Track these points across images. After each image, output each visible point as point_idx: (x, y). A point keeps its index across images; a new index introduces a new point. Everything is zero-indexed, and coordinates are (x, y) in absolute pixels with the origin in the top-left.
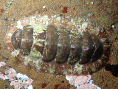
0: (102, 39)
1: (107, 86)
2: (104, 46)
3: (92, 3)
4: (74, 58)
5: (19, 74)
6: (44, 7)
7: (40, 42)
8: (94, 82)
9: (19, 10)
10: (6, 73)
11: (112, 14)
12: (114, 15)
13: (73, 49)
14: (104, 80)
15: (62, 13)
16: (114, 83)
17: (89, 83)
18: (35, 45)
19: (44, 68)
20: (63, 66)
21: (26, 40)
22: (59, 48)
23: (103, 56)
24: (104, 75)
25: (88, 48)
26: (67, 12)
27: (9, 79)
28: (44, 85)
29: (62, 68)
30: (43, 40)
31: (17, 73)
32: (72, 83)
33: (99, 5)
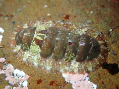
0: (99, 42)
1: (103, 83)
2: (102, 47)
3: (92, 12)
4: (70, 53)
5: (17, 70)
6: (49, 15)
7: (40, 36)
8: (91, 80)
9: (26, 16)
10: (4, 68)
11: (110, 21)
12: (111, 23)
13: (70, 43)
14: (100, 78)
15: (64, 19)
16: (111, 80)
17: (85, 80)
18: (35, 39)
19: (42, 64)
20: (60, 63)
21: (28, 35)
22: (57, 41)
23: (100, 55)
24: (100, 72)
25: (84, 44)
26: (68, 19)
27: (5, 74)
28: (39, 82)
29: (59, 64)
30: (43, 35)
31: (15, 69)
32: (67, 80)
33: (98, 14)
